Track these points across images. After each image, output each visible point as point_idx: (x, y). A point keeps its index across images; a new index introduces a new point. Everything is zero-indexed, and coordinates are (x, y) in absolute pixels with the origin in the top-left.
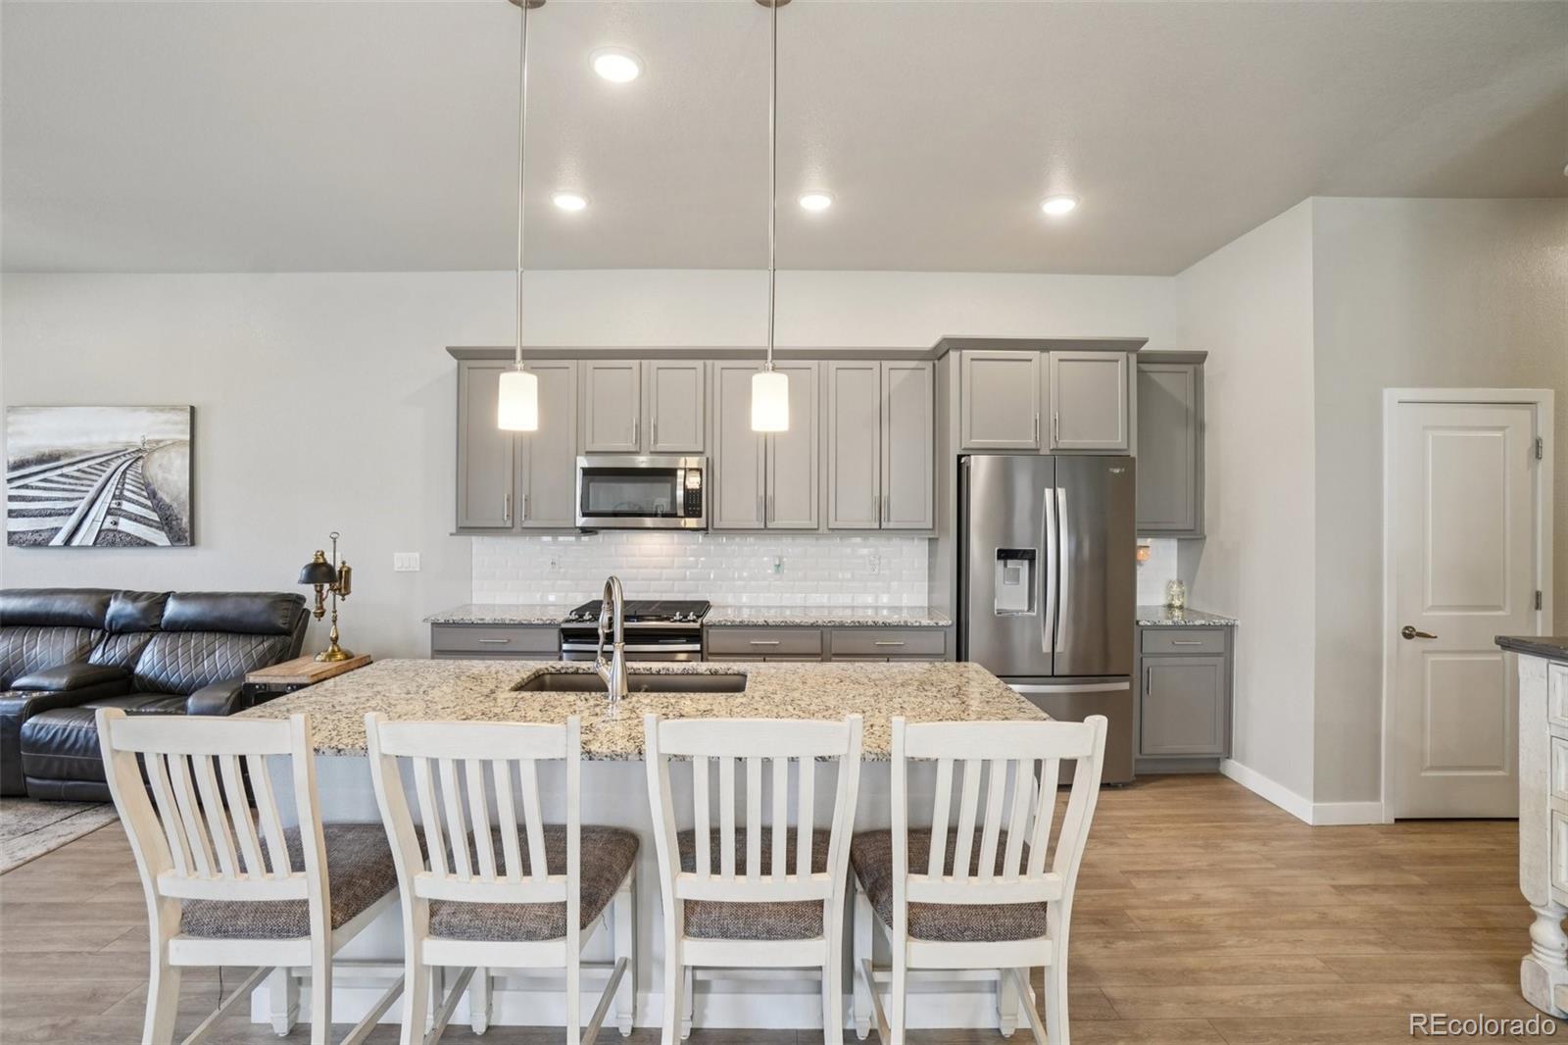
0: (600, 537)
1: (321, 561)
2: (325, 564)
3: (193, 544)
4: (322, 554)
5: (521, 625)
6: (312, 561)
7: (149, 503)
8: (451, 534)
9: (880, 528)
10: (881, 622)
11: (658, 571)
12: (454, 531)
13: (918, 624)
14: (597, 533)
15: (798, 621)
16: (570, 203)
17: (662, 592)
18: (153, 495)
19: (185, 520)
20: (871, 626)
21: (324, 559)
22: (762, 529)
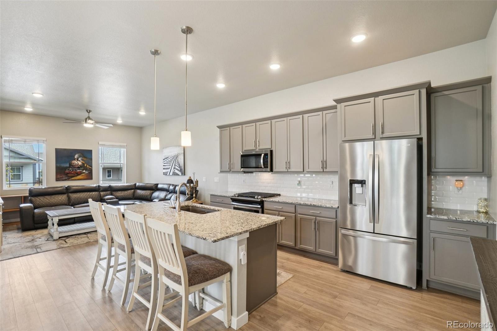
0: (254, 174)
1: (190, 179)
2: (191, 180)
3: (185, 175)
4: (190, 177)
5: (224, 196)
6: (188, 179)
7: (178, 166)
8: (219, 173)
9: (323, 171)
10: (312, 204)
11: (267, 184)
12: (220, 172)
13: (325, 206)
14: (253, 173)
15: (287, 201)
16: (221, 86)
17: (263, 190)
18: (179, 165)
19: (183, 170)
20: (309, 205)
21: (191, 178)
22: (286, 172)
